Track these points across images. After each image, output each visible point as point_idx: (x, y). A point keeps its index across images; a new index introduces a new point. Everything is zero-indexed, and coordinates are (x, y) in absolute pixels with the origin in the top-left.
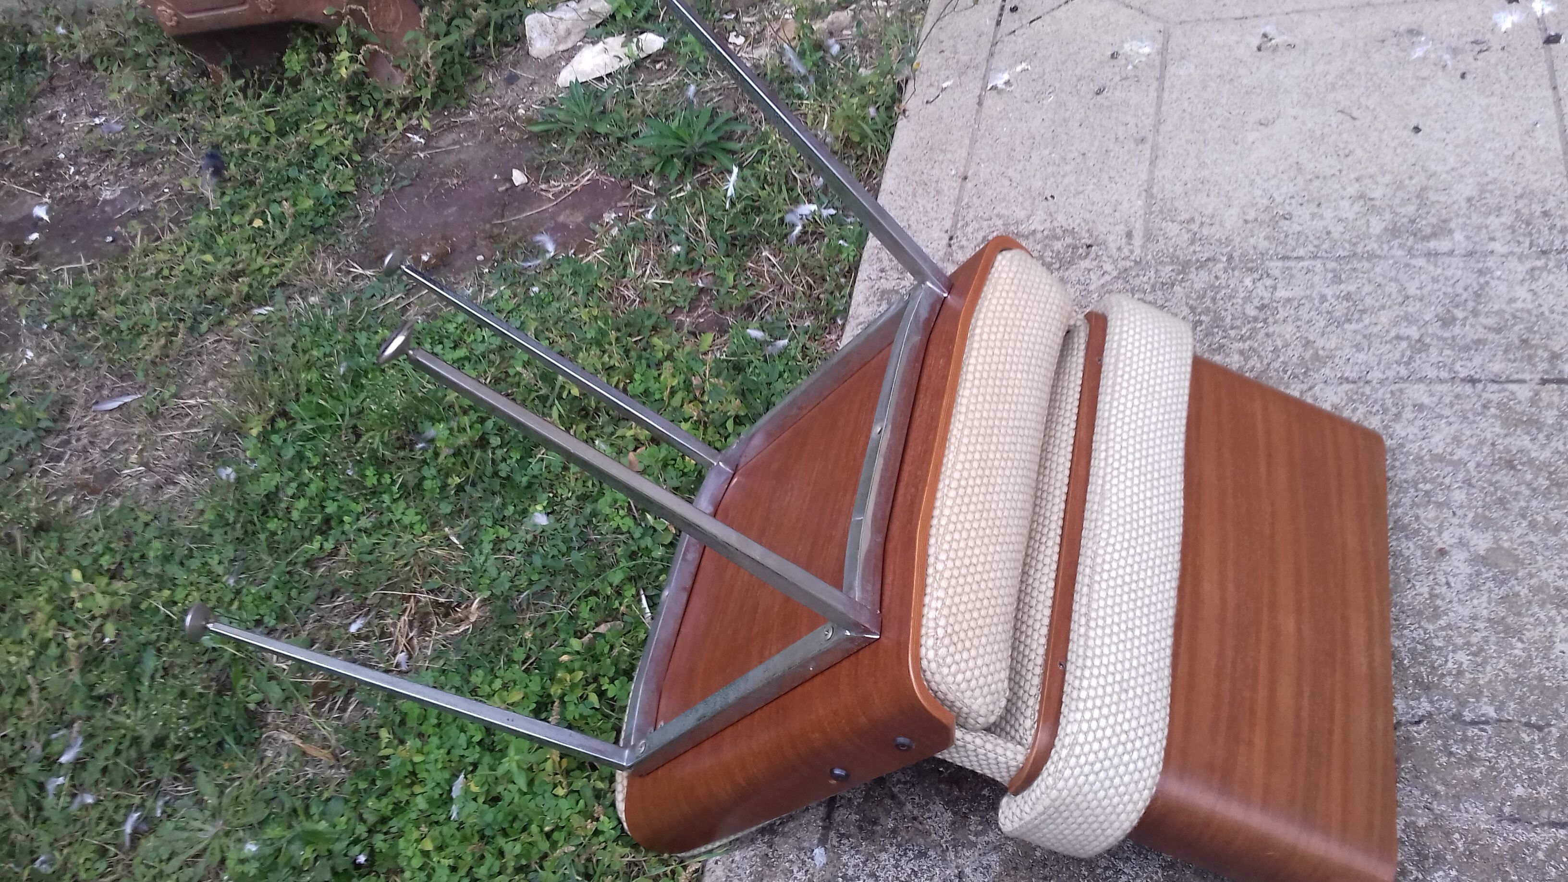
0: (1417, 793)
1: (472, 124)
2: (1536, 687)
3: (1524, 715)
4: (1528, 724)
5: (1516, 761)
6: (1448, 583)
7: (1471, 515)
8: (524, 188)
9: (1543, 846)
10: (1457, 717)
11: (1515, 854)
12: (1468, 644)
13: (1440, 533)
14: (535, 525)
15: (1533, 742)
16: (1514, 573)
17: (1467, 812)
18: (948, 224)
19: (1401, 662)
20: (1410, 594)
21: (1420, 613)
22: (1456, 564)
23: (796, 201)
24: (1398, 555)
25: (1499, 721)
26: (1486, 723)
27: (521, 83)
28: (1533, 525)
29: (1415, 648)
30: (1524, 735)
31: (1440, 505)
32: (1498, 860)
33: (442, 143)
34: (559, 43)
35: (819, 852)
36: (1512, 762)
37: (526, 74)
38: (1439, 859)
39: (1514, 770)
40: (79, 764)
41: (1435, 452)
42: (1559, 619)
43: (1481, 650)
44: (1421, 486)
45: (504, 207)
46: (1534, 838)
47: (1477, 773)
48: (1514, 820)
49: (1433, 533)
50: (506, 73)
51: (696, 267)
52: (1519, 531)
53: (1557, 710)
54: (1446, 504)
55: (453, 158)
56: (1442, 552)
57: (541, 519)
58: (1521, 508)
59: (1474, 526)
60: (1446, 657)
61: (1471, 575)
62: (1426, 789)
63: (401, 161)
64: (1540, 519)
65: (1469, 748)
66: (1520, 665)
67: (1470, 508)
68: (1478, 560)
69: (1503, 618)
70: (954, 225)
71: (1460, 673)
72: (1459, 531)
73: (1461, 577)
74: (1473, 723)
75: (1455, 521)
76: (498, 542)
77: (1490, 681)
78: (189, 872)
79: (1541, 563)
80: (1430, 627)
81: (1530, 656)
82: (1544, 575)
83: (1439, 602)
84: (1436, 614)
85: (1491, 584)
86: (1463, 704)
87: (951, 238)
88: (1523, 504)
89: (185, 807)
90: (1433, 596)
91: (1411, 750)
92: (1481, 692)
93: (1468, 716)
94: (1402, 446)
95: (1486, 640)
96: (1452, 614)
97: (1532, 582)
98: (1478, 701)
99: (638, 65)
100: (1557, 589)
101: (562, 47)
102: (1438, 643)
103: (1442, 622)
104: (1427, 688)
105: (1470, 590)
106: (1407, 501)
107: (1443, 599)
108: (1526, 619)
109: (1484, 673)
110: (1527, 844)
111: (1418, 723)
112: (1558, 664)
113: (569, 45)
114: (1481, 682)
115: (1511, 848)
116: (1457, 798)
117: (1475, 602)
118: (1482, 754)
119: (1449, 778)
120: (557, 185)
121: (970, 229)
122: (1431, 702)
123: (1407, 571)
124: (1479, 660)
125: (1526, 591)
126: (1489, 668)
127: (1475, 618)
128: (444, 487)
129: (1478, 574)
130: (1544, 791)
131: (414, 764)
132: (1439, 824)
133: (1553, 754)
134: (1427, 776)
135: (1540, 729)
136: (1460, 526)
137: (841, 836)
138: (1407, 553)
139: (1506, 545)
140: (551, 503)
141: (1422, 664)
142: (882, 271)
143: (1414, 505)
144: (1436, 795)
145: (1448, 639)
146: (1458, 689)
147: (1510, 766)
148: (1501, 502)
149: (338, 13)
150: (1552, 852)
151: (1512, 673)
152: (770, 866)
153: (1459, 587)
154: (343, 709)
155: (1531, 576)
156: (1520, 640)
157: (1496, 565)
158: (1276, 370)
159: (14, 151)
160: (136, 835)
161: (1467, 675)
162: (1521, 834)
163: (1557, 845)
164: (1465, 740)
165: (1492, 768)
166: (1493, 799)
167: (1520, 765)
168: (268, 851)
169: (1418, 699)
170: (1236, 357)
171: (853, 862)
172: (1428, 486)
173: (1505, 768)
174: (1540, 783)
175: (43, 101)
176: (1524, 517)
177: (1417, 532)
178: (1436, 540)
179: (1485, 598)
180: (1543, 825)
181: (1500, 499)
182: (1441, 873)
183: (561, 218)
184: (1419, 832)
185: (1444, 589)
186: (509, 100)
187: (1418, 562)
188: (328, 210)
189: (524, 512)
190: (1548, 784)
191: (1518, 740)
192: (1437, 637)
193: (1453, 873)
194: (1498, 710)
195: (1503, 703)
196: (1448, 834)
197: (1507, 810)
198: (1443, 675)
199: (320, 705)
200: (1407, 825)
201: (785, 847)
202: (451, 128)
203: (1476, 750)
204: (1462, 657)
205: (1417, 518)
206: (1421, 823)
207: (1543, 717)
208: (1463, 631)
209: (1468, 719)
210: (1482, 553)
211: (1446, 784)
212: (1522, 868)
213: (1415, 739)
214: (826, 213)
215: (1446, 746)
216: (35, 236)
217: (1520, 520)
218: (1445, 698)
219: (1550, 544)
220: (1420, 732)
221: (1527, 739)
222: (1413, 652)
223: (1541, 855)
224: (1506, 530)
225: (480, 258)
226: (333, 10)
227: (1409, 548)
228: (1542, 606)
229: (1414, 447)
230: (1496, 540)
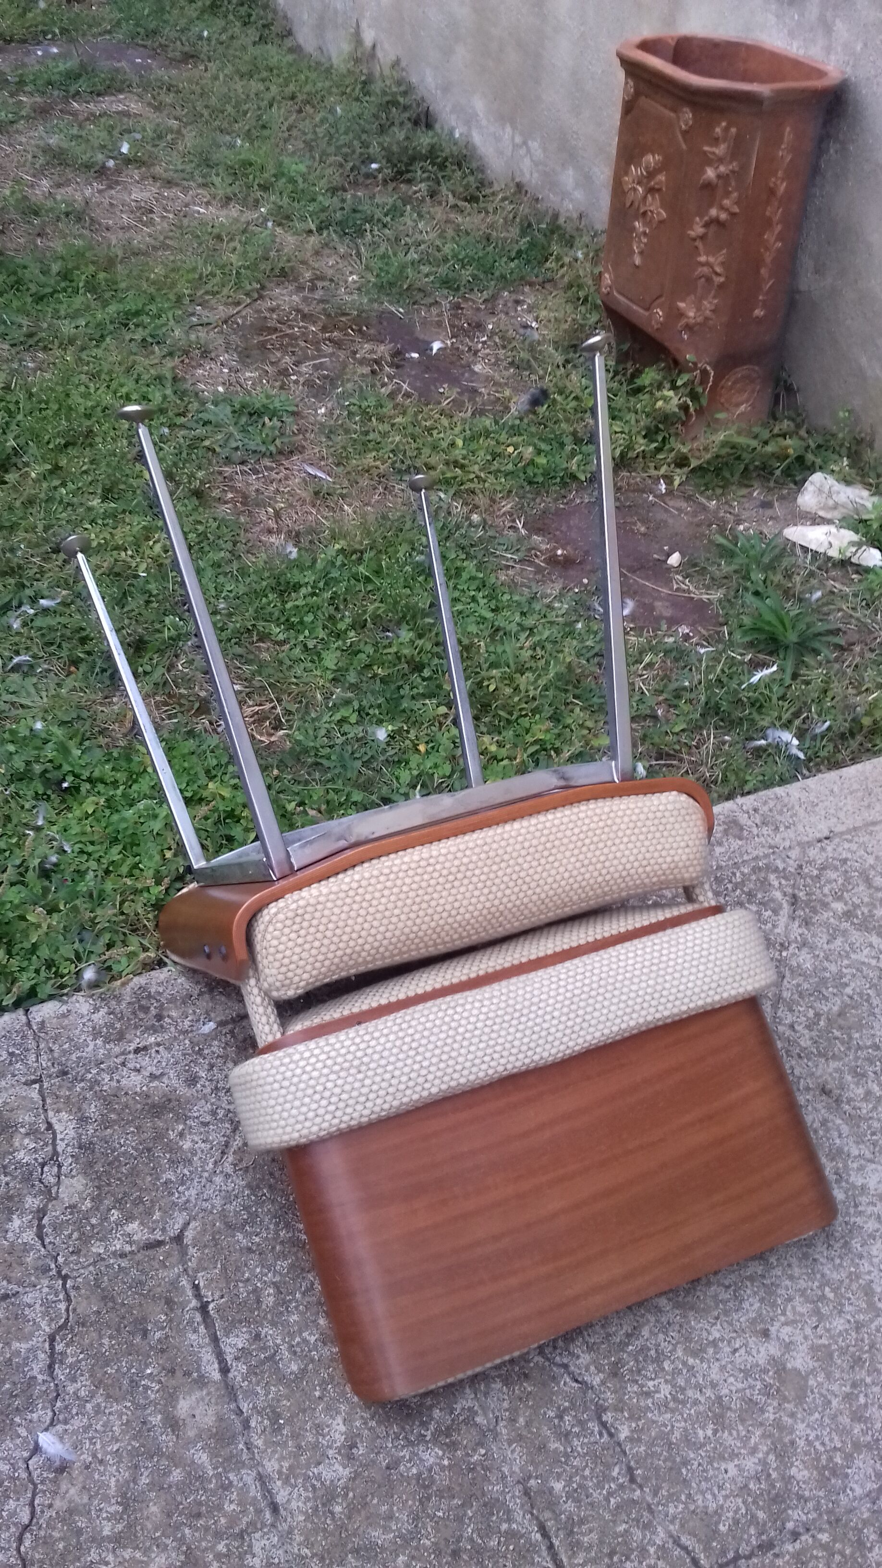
0: (506, 1405)
1: (705, 508)
2: (674, 1461)
3: (637, 1462)
4: (630, 1470)
5: (587, 1472)
6: (735, 1351)
7: (824, 1341)
8: (670, 569)
9: (514, 1526)
10: (600, 1410)
11: (491, 1506)
12: (683, 1390)
13: (786, 1324)
14: (374, 733)
15: (614, 1479)
16: (785, 1399)
17: (513, 1452)
18: (840, 828)
19: (627, 1345)
20: (703, 1324)
21: (689, 1339)
22: (762, 1350)
23: (787, 726)
24: (739, 1300)
25: (619, 1444)
26: (611, 1435)
27: (769, 512)
28: (848, 1398)
29: (649, 1349)
30: (617, 1470)
31: (817, 1312)
32: (479, 1494)
33: (671, 503)
34: (822, 509)
35: (212, 1025)
36: (584, 1470)
37: (778, 509)
38: (453, 1446)
39: (577, 1473)
40: (46, 611)
41: (874, 1286)
42: (761, 1455)
43: (683, 1403)
44: (827, 1289)
45: (642, 567)
46: (518, 1515)
47: (554, 1445)
48: (526, 1493)
49: (783, 1319)
50: (770, 498)
51: (675, 702)
52: (835, 1388)
53: (661, 1488)
54: (821, 1317)
55: (665, 516)
56: (766, 1334)
57: (381, 734)
58: (863, 1380)
59: (814, 1348)
60: (656, 1377)
61: (757, 1365)
62: (514, 1412)
63: (634, 491)
64: (862, 1400)
65: (576, 1430)
66: (688, 1441)
67: (831, 1337)
68: (779, 1367)
69: (730, 1409)
70: (842, 833)
71: (648, 1394)
72: (799, 1338)
73: (750, 1359)
74: (604, 1425)
75: (808, 1331)
76: (343, 721)
77: (654, 1422)
78: (7, 707)
79: (812, 1418)
80: (680, 1353)
81: (703, 1445)
82: (801, 1426)
83: (711, 1351)
84: (695, 1354)
85: (759, 1385)
86: (618, 1409)
87: (827, 838)
88: (868, 1380)
89: (52, 681)
90: (714, 1343)
91: (544, 1385)
92: (639, 1419)
93: (608, 1417)
94: (861, 1257)
95: (696, 1402)
96: (705, 1366)
97: (785, 1418)
98: (627, 1419)
99: (844, 563)
100: (793, 1443)
101: (822, 513)
102: (666, 1365)
103: (691, 1361)
104: (615, 1373)
105: (741, 1370)
106: (802, 1284)
107: (716, 1353)
108: (741, 1428)
109: (660, 1414)
110: (509, 1512)
111: (577, 1381)
112: (711, 1473)
113: (828, 516)
114: (650, 1415)
115: (498, 1500)
116: (520, 1438)
117: (732, 1379)
118: (576, 1442)
119: (536, 1424)
120: (687, 585)
121: (847, 845)
122: (603, 1383)
123: (726, 1313)
124: (672, 1405)
125: (772, 1417)
126: (668, 1416)
127: (714, 1385)
128: (368, 666)
129: (765, 1371)
130: (570, 1506)
131: (145, 771)
132: (486, 1435)
133: (612, 1501)
134: (527, 1407)
135: (632, 1480)
136: (806, 1338)
137: (232, 1032)
138: (746, 1305)
139: (812, 1382)
140: (400, 731)
141: (637, 1361)
142: (756, 810)
143: (803, 1292)
144: (513, 1420)
145: (676, 1372)
146: (630, 1398)
147: (578, 1471)
148: (857, 1361)
149: (695, 364)
150: (512, 1535)
151: (676, 1435)
152: (184, 1003)
153: (738, 1361)
154: (170, 717)
155: (792, 1415)
156: (715, 1432)
157: (782, 1382)
158: (869, 1127)
159: (474, 302)
160: (16, 669)
161: (649, 1402)
162: (515, 1503)
163: (522, 1536)
164: (581, 1423)
165: (566, 1455)
166: (536, 1469)
167: (584, 1478)
168: (44, 735)
169: (599, 1371)
170: (860, 1091)
171: (215, 1049)
172: (831, 1296)
173: (573, 1467)
174: (578, 1501)
175: (527, 289)
176: (854, 1385)
177: (774, 1305)
178: (777, 1324)
179: (740, 1386)
180: (537, 1518)
181: (860, 1359)
182: (440, 1453)
183: (658, 604)
184: (469, 1421)
185: (728, 1349)
186: (745, 515)
187: (742, 1319)
188: (554, 477)
189: (380, 722)
190: (579, 1507)
191: (609, 1467)
192: (673, 1362)
193: (446, 1462)
194: (630, 1439)
195: (639, 1440)
196: (481, 1444)
197: (532, 1482)
198: (636, 1382)
199: (166, 704)
200: (470, 1409)
201: (205, 1003)
202: (689, 498)
203: (577, 1435)
204: (665, 1390)
205: (790, 1299)
206: (479, 1419)
207: (647, 1479)
208: (693, 1380)
209: (604, 1418)
210: (789, 1366)
211: (528, 1424)
212: (482, 1516)
213: (558, 1384)
214: (795, 751)
215: (566, 1410)
216: (415, 355)
217: (849, 1383)
218: (615, 1392)
219: (840, 1419)
220: (567, 1384)
221: (615, 1474)
222: (644, 1350)
223: (504, 1526)
224: (828, 1376)
225: (585, 581)
226: (694, 359)
227: (752, 1305)
228: (764, 1436)
229: (865, 1266)
230: (813, 1372)
